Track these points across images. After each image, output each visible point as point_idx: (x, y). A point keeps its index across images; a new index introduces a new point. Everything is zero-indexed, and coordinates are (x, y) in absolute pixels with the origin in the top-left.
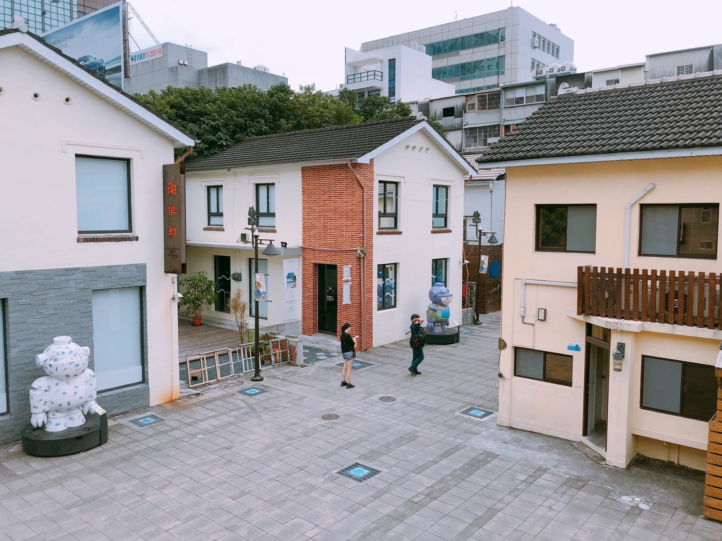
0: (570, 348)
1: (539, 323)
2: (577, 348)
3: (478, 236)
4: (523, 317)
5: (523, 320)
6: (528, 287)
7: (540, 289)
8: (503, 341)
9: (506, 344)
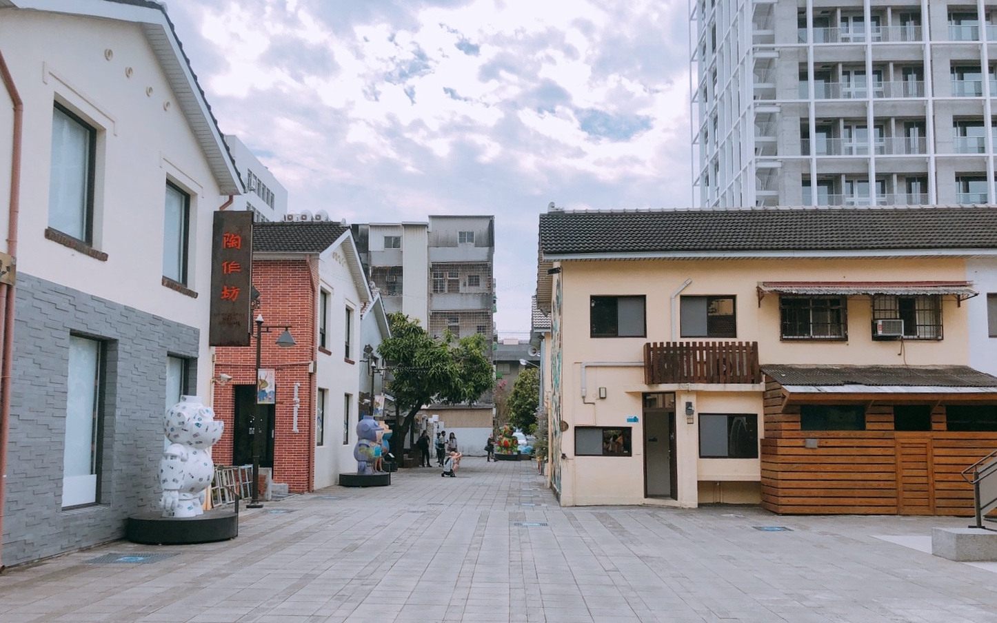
0: (629, 420)
1: (599, 402)
2: (635, 420)
3: (371, 374)
4: (584, 397)
5: (584, 400)
6: (588, 369)
7: (599, 370)
8: (565, 422)
9: (567, 425)
